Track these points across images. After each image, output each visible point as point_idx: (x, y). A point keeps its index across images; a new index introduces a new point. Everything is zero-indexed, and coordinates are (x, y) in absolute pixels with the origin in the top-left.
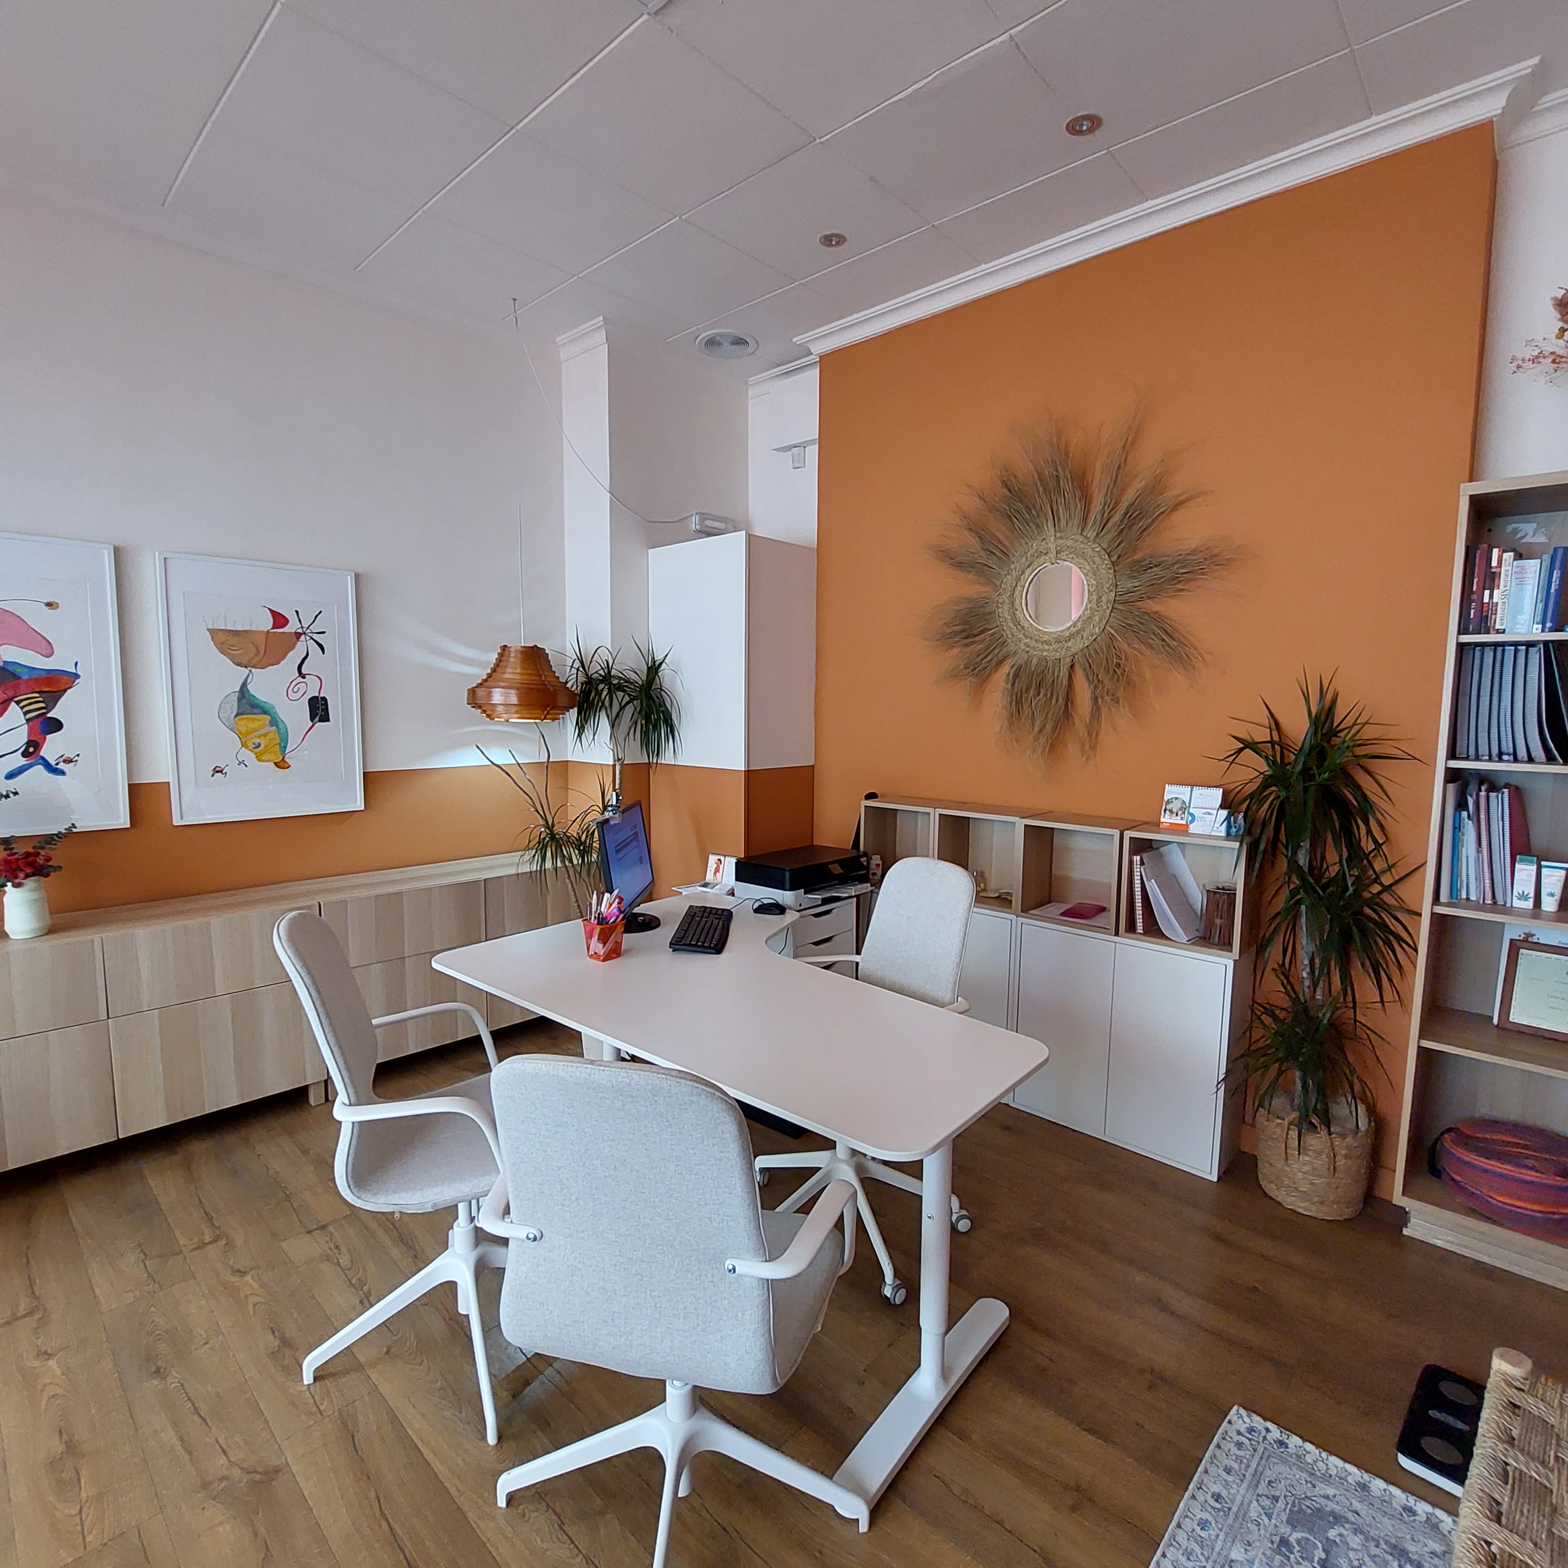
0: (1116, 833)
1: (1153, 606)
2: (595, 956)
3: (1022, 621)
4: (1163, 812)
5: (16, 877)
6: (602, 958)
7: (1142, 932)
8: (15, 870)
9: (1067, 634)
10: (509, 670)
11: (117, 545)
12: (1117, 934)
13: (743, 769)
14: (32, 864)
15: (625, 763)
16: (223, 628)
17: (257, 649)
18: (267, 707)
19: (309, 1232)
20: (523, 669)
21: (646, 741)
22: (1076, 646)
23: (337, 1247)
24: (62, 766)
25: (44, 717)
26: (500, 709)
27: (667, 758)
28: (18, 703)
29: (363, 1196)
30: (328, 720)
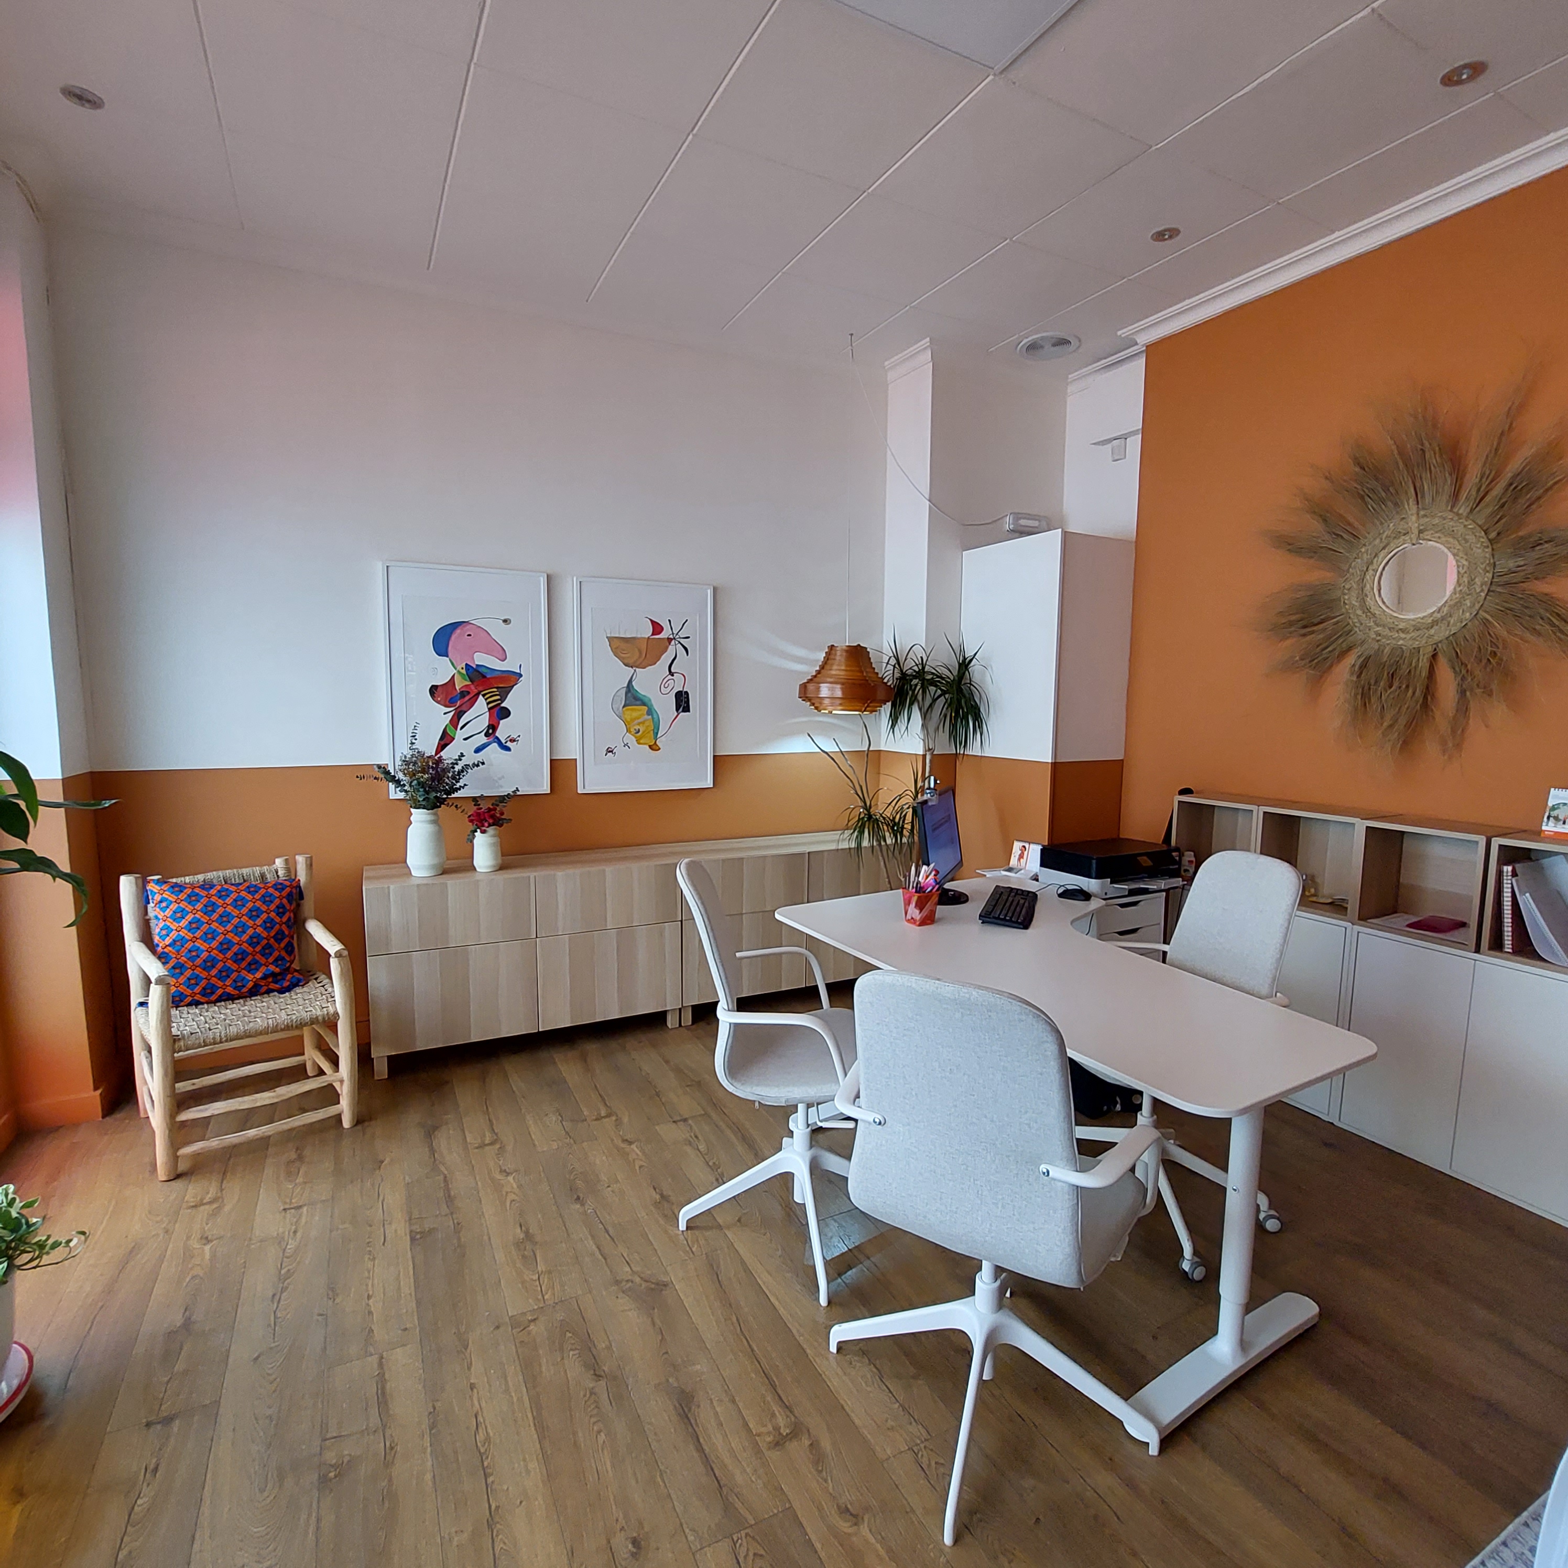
0: (1482, 840)
1: (1543, 587)
2: (912, 921)
3: (1372, 607)
4: (1545, 819)
5: (483, 826)
6: (918, 923)
7: (1510, 950)
8: (483, 820)
9: (1430, 621)
10: (835, 667)
11: (549, 572)
12: (1477, 951)
13: (1050, 761)
14: (493, 817)
15: (935, 753)
16: (617, 635)
17: (640, 653)
18: (646, 700)
19: (674, 1122)
20: (847, 666)
21: (953, 734)
22: (1440, 633)
23: (696, 1137)
24: (509, 744)
25: (498, 708)
26: (826, 702)
27: (975, 749)
28: (484, 696)
29: (735, 1084)
30: (689, 711)
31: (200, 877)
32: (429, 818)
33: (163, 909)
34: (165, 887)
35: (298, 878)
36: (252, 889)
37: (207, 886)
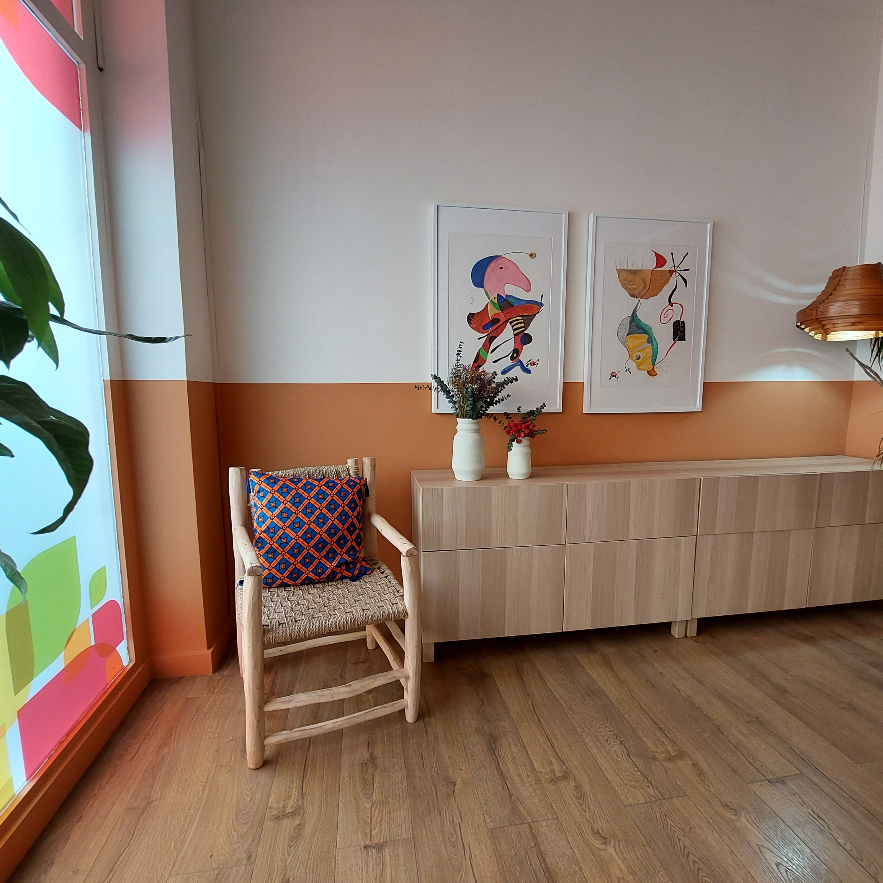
11: (570, 210)
16: (626, 268)
17: (645, 284)
18: (647, 329)
24: (529, 367)
25: (522, 334)
28: (511, 323)
31: (290, 472)
32: (474, 427)
33: (261, 499)
34: (263, 479)
35: (365, 477)
36: (331, 485)
37: (296, 480)
